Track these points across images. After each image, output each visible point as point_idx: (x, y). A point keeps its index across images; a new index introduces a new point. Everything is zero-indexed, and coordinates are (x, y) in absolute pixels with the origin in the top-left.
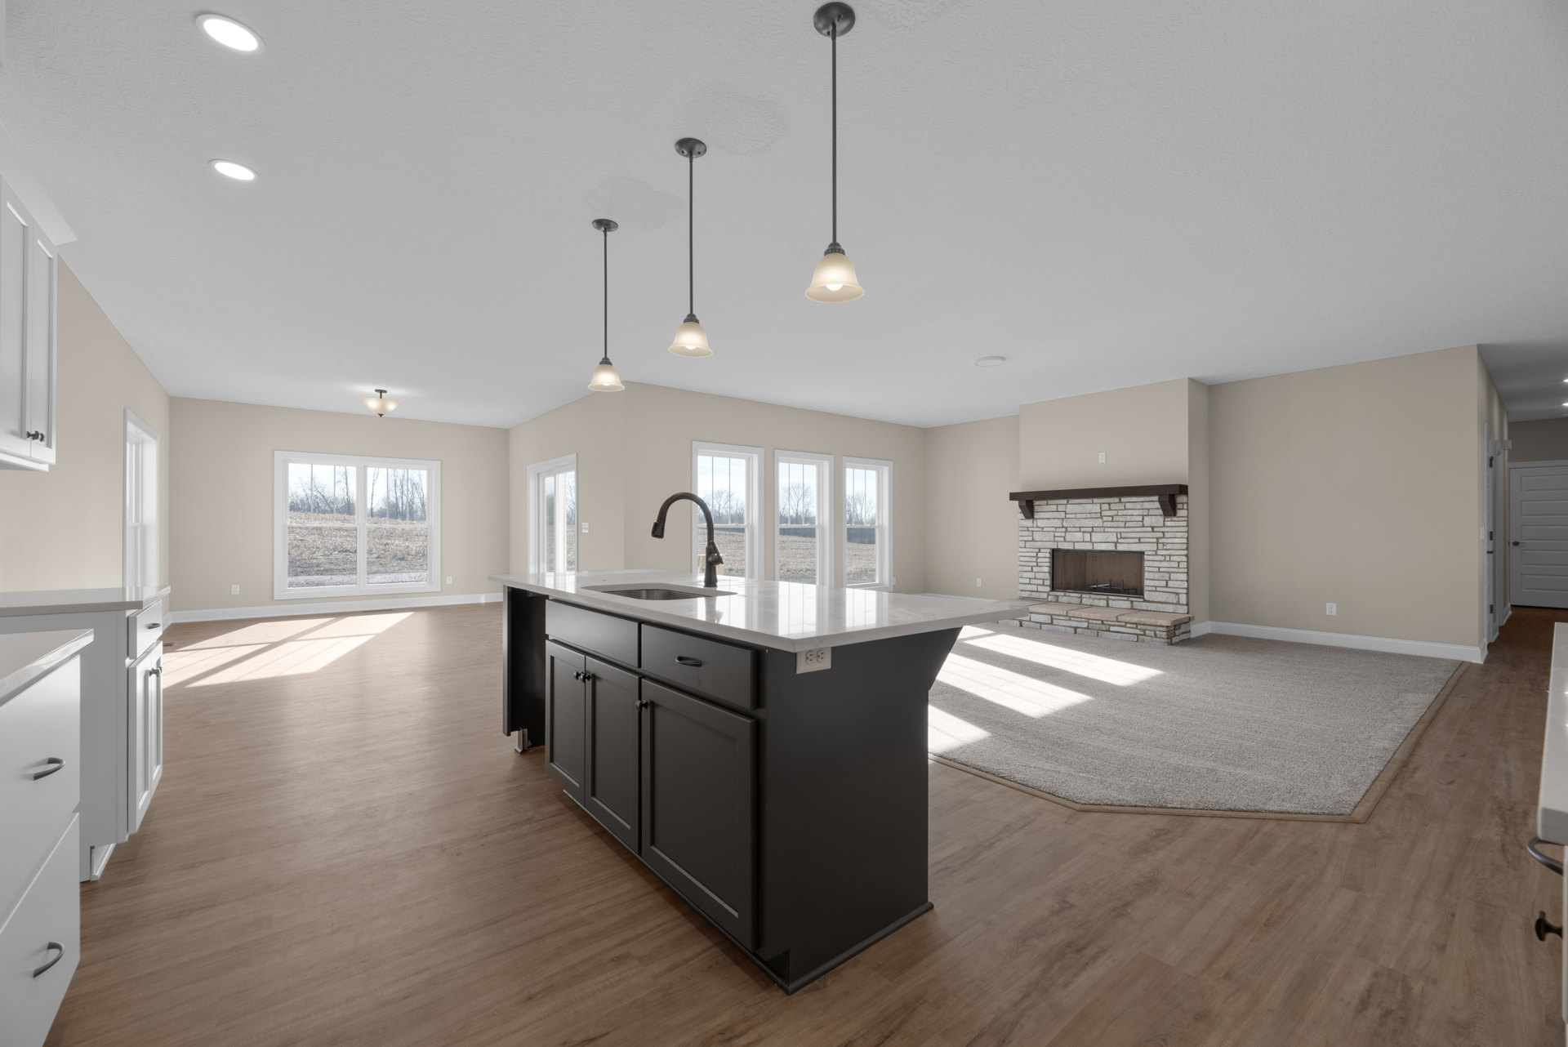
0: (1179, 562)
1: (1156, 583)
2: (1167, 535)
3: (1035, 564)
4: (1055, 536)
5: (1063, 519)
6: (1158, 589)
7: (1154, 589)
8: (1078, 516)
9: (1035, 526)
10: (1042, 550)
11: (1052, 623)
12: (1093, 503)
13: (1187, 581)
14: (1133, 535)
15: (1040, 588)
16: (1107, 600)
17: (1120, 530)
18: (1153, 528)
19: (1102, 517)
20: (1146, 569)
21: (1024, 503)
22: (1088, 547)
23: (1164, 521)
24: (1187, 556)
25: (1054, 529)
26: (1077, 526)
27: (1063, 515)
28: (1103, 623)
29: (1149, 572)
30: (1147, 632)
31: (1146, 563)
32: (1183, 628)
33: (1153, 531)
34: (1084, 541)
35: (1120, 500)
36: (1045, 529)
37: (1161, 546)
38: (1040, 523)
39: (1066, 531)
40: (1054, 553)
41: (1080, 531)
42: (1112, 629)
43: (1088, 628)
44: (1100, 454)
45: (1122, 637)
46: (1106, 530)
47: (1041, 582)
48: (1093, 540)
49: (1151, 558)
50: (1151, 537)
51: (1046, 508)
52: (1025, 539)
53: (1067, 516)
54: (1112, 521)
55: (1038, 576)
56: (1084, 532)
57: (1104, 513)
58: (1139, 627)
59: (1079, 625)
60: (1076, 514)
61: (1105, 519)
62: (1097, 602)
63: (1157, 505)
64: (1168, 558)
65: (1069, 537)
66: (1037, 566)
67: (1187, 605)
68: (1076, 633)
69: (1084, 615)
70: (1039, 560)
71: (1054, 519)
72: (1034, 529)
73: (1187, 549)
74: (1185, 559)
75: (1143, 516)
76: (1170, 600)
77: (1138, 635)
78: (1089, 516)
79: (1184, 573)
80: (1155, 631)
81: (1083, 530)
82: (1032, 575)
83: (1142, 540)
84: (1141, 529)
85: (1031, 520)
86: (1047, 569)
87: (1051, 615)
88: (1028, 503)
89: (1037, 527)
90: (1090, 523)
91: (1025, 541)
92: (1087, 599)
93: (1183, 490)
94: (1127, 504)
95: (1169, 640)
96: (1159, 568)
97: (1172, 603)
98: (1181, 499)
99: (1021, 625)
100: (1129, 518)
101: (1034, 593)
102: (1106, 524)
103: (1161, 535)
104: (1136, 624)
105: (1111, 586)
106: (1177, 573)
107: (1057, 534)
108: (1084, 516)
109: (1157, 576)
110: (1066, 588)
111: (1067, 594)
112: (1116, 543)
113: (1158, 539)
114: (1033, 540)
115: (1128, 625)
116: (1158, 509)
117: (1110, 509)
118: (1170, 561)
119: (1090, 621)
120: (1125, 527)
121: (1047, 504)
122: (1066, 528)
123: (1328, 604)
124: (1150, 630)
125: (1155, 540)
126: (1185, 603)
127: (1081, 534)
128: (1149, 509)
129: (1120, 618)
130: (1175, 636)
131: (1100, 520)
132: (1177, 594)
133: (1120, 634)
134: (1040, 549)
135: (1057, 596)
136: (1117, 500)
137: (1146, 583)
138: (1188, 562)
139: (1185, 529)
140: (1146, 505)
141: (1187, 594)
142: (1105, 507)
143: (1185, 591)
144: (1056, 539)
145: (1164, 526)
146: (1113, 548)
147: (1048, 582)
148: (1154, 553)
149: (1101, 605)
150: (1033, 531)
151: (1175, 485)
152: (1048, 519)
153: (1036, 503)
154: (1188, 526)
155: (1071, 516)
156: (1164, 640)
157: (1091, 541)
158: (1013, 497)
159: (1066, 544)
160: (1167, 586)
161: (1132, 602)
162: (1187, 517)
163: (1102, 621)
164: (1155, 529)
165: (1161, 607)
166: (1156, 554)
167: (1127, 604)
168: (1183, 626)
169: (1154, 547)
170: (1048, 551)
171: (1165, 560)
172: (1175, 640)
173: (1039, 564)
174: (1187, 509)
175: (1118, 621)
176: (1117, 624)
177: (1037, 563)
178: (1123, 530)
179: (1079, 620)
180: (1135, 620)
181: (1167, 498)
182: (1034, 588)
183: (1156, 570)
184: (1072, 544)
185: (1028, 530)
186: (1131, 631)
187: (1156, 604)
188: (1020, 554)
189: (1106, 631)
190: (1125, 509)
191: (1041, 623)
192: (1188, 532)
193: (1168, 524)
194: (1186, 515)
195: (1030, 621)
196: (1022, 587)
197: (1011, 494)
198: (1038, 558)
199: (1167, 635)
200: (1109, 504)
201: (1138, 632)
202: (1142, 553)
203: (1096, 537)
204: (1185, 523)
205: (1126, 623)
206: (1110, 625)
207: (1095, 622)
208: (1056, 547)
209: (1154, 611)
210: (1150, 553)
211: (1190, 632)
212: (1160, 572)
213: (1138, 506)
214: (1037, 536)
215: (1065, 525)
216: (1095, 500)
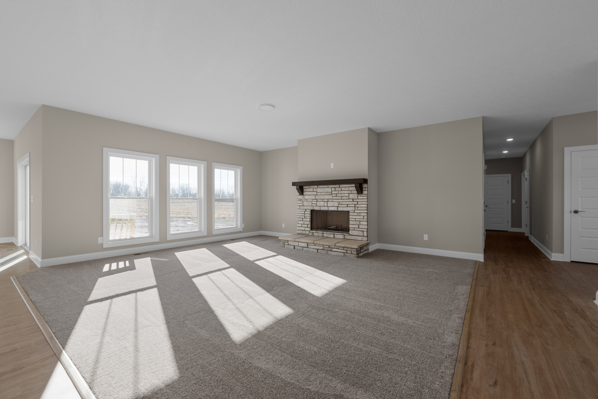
0: (364, 216)
1: (354, 226)
2: (359, 203)
3: (304, 217)
4: (312, 204)
5: (316, 195)
6: (355, 229)
7: (353, 229)
8: (322, 194)
9: (304, 199)
10: (307, 210)
11: (307, 247)
12: (328, 187)
13: (367, 225)
14: (344, 203)
15: (306, 229)
16: (334, 235)
17: (339, 200)
18: (353, 199)
19: (332, 194)
20: (350, 219)
21: (298, 188)
22: (326, 209)
23: (358, 196)
24: (367, 213)
25: (312, 200)
26: (321, 198)
27: (315, 193)
28: (329, 247)
29: (351, 221)
30: (348, 251)
31: (350, 217)
32: (365, 249)
33: (353, 201)
34: (324, 206)
35: (340, 186)
36: (308, 200)
37: (356, 208)
38: (306, 197)
39: (317, 201)
40: (312, 211)
41: (323, 201)
42: (333, 250)
43: (323, 249)
44: (331, 164)
45: (337, 254)
46: (334, 200)
47: (306, 226)
48: (328, 206)
49: (352, 214)
50: (352, 204)
51: (308, 190)
52: (300, 205)
53: (318, 194)
54: (336, 196)
55: (305, 223)
56: (324, 202)
57: (333, 192)
58: (345, 249)
59: (319, 248)
60: (321, 193)
61: (333, 195)
62: (329, 236)
63: (354, 189)
64: (359, 214)
65: (318, 204)
66: (305, 218)
67: (367, 236)
68: (318, 252)
69: (321, 243)
70: (306, 215)
71: (312, 195)
72: (303, 200)
73: (367, 210)
74: (366, 214)
75: (349, 194)
76: (360, 235)
77: (344, 253)
78: (326, 194)
79: (366, 221)
80: (351, 251)
81: (324, 200)
82: (302, 222)
83: (349, 206)
84: (348, 200)
85: (302, 196)
86: (309, 220)
87: (307, 243)
88: (301, 187)
89: (305, 199)
90: (327, 197)
91: (300, 206)
92: (326, 234)
93: (365, 181)
94: (342, 188)
95: (358, 255)
96: (356, 219)
97: (361, 236)
98: (365, 186)
99: (294, 248)
100: (343, 195)
101: (303, 231)
102: (334, 198)
103: (356, 203)
104: (344, 247)
105: (336, 227)
106: (363, 221)
107: (313, 203)
108: (324, 193)
109: (355, 223)
110: (317, 229)
111: (317, 232)
112: (338, 207)
113: (355, 205)
114: (303, 205)
115: (340, 248)
116: (355, 190)
117: (335, 191)
118: (360, 215)
119: (324, 246)
120: (341, 199)
121: (309, 188)
122: (317, 199)
123: (424, 235)
124: (349, 251)
125: (354, 206)
126: (366, 236)
127: (323, 202)
128: (351, 191)
129: (337, 245)
130: (361, 253)
131: (331, 195)
132: (363, 231)
133: (337, 252)
134: (306, 210)
135: (313, 233)
136: (338, 186)
137: (350, 226)
138: (367, 216)
139: (366, 200)
140: (351, 189)
141: (367, 231)
142: (333, 189)
143: (366, 230)
144: (313, 205)
145: (358, 199)
146: (336, 209)
147: (309, 226)
148: (353, 212)
149: (331, 237)
150: (303, 201)
151: (362, 179)
152: (309, 195)
153: (305, 187)
154: (367, 199)
155: (319, 194)
156: (355, 255)
157: (327, 206)
158: (294, 184)
159: (317, 207)
160: (359, 228)
161: (344, 235)
162: (367, 194)
163: (329, 246)
164: (354, 200)
165: (356, 238)
166: (354, 212)
167: (342, 237)
168: (364, 247)
169: (353, 209)
170: (309, 210)
171: (358, 215)
172: (360, 255)
173: (306, 217)
174: (367, 191)
175: (335, 246)
176: (335, 247)
177: (305, 216)
178: (341, 200)
179: (319, 245)
180: (343, 245)
181: (358, 185)
182: (303, 229)
183: (354, 220)
184: (319, 207)
185: (301, 201)
186: (341, 251)
187: (354, 236)
188: (297, 212)
189: (331, 251)
190: (342, 191)
191: (303, 247)
192: (367, 202)
193: (359, 198)
194: (367, 193)
195: (298, 246)
196: (298, 228)
197: (293, 183)
198: (305, 214)
199: (357, 253)
200: (335, 188)
201: (344, 251)
202: (348, 212)
203: (330, 204)
204: (366, 197)
205: (339, 247)
206: (332, 248)
207: (326, 246)
208: (312, 209)
209: (353, 240)
210: (352, 212)
211: (368, 249)
212: (356, 221)
213: (347, 189)
214: (305, 203)
215: (317, 198)
216: (329, 186)
